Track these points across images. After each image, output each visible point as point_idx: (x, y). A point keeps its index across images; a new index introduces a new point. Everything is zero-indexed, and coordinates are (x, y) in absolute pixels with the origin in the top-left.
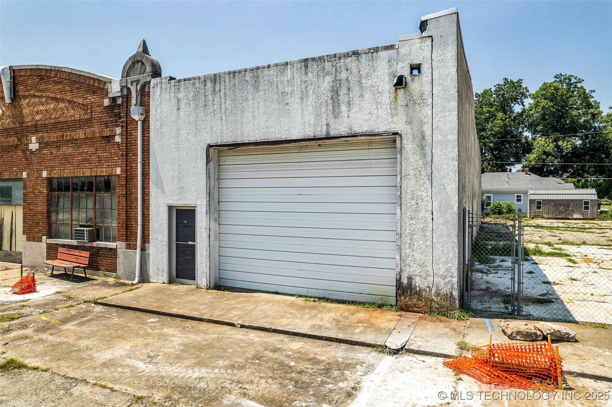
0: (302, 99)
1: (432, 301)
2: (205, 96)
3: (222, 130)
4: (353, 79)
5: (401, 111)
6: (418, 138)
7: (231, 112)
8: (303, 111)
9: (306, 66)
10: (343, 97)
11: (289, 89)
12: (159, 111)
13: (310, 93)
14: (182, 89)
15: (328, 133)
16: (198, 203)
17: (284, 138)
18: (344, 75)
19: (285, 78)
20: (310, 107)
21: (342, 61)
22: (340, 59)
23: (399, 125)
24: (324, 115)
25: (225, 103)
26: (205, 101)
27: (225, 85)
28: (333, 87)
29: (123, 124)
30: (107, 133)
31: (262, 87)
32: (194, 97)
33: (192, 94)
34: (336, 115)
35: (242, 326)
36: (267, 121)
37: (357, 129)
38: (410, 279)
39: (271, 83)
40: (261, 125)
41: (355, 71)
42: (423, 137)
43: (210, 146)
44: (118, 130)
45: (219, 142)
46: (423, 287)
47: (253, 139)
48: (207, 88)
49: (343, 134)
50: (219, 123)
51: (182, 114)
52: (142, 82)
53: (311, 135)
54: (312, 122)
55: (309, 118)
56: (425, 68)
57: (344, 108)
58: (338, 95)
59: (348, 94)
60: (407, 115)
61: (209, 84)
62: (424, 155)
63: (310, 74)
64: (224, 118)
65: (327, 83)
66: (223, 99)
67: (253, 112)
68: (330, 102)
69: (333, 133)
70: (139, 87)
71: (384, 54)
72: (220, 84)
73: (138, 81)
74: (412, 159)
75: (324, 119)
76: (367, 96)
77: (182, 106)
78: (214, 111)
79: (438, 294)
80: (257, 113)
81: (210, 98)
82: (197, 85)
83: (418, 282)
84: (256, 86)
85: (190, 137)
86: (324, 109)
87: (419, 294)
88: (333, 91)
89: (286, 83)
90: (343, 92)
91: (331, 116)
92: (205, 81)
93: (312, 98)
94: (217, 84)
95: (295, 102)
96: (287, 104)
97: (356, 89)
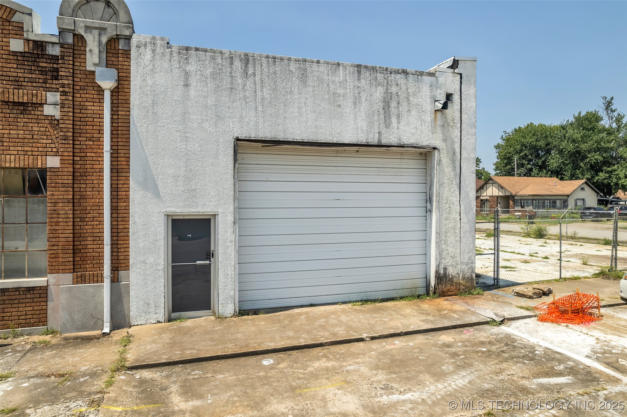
0: (355, 103)
1: (460, 284)
2: (232, 77)
3: (257, 123)
4: (402, 95)
5: (439, 129)
6: (451, 154)
7: (270, 102)
8: (355, 116)
9: (359, 72)
10: (393, 110)
11: (341, 91)
12: (149, 82)
13: (363, 99)
14: (192, 60)
15: (380, 141)
16: (220, 211)
17: (335, 140)
18: (394, 89)
19: (337, 79)
20: (363, 114)
21: (393, 75)
22: (391, 73)
23: (437, 143)
24: (376, 124)
25: (262, 91)
26: (232, 83)
27: (262, 70)
28: (384, 98)
29: (67, 90)
30: (22, 96)
31: (310, 82)
32: (212, 74)
33: (209, 71)
34: (388, 125)
36: (316, 120)
37: (406, 140)
38: (445, 269)
39: (321, 80)
40: (309, 123)
41: (404, 88)
42: (454, 153)
43: (238, 139)
44: (53, 97)
45: (253, 136)
46: (454, 274)
47: (298, 138)
48: (234, 67)
49: (394, 143)
50: (252, 113)
51: (192, 92)
52: (111, 33)
53: (364, 141)
54: (365, 128)
55: (362, 123)
56: (456, 98)
57: (394, 120)
58: (389, 106)
59: (398, 108)
60: (443, 134)
61: (238, 64)
62: (454, 168)
63: (363, 81)
64: (260, 108)
65: (379, 93)
66: (258, 87)
67: (300, 108)
68: (382, 112)
69: (384, 141)
70: (104, 40)
71: (426, 79)
72: (254, 67)
73: (102, 30)
74: (446, 170)
75: (376, 127)
76: (414, 112)
77: (193, 81)
78: (245, 98)
79: (464, 278)
80: (304, 110)
81: (240, 81)
82: (219, 60)
83: (451, 271)
84: (304, 78)
85: (206, 125)
86: (376, 118)
87: (451, 280)
88: (384, 102)
89: (338, 85)
90: (393, 104)
91: (382, 125)
92: (232, 58)
93: (364, 106)
94: (250, 66)
95: (348, 106)
96: (339, 106)
97: (404, 104)
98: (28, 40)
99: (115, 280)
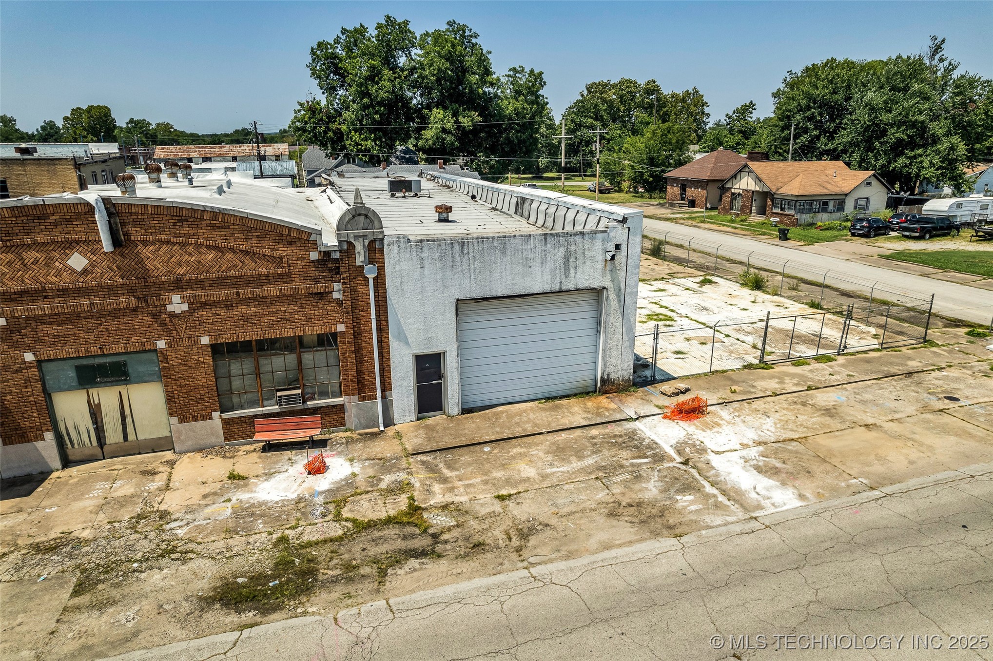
0: (542, 263)
1: (620, 384)
2: (453, 257)
3: (471, 287)
4: (579, 251)
5: (608, 274)
6: (617, 290)
7: (480, 272)
8: (542, 272)
9: (546, 239)
10: (571, 264)
11: (531, 256)
12: (398, 269)
13: (548, 259)
14: (425, 249)
15: (560, 288)
16: (448, 349)
17: (527, 292)
18: (573, 248)
19: (529, 247)
20: (548, 270)
21: (572, 237)
22: (571, 236)
23: (606, 283)
24: (558, 276)
25: (474, 264)
26: (453, 261)
27: (474, 249)
28: (565, 256)
29: (346, 281)
30: (319, 288)
31: (508, 253)
32: (439, 257)
33: (437, 255)
34: (567, 276)
35: (549, 432)
36: (513, 280)
37: (581, 286)
38: (608, 375)
39: (516, 250)
40: (508, 283)
41: (581, 245)
42: (620, 290)
43: (458, 300)
44: (337, 286)
45: (468, 297)
46: (615, 378)
47: (500, 294)
48: (454, 249)
49: (571, 289)
50: (467, 281)
51: (426, 272)
52: (371, 238)
53: (548, 290)
54: (549, 281)
55: (547, 277)
56: (624, 247)
57: (572, 271)
58: (568, 261)
59: (576, 261)
60: (612, 277)
61: (457, 247)
62: (619, 301)
63: (549, 246)
64: (473, 277)
65: (561, 252)
66: (471, 262)
67: (501, 272)
68: (563, 266)
69: (564, 288)
70: (366, 244)
71: (600, 235)
72: (468, 248)
73: (364, 236)
74: (613, 303)
75: (558, 278)
76: (588, 263)
77: (426, 264)
78: (462, 270)
79: (623, 380)
80: (504, 273)
81: (458, 259)
82: (444, 247)
83: (613, 376)
84: (504, 251)
85: (436, 293)
86: (558, 272)
87: (613, 382)
88: (565, 258)
89: (530, 251)
90: (572, 259)
91: (563, 276)
92: (452, 243)
93: (549, 265)
94: (465, 247)
95: (536, 266)
96: (530, 267)
97: (581, 258)
98: (320, 252)
99: (384, 397)
